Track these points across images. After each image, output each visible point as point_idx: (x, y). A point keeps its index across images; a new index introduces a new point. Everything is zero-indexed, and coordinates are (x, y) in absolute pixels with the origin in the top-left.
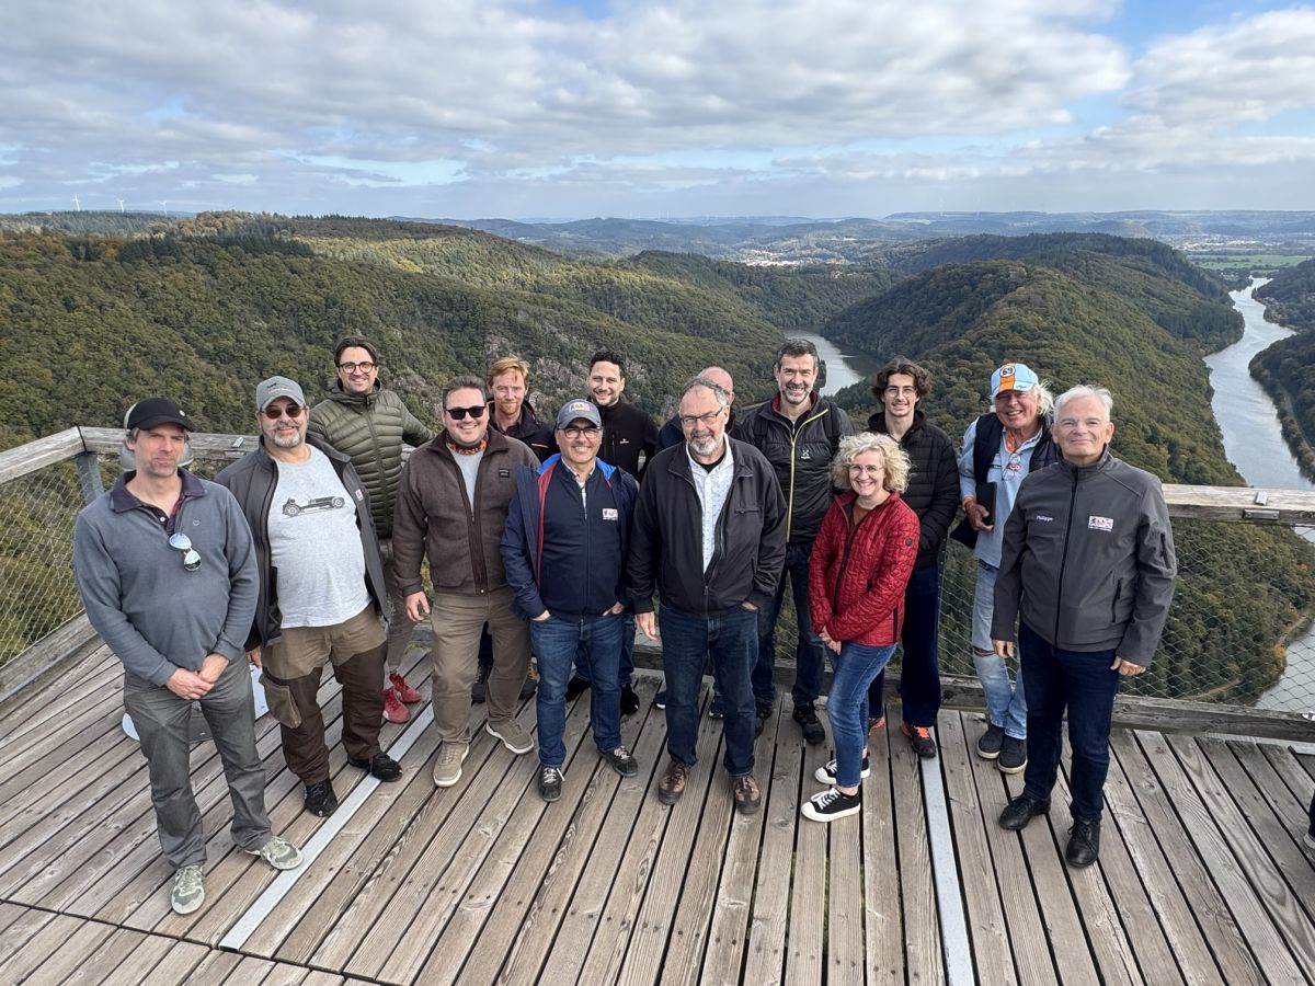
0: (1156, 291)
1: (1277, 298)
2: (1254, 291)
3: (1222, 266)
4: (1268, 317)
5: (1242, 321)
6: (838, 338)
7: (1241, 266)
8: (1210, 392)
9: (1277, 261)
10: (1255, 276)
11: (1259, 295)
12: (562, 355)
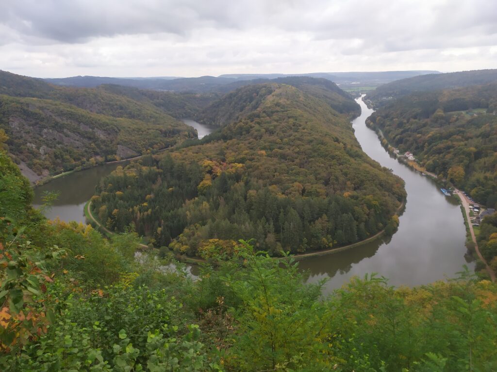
1: (371, 100)
2: (362, 98)
3: (350, 91)
5: (360, 108)
6: (202, 121)
7: (356, 90)
8: (353, 131)
9: (370, 88)
10: (362, 94)
11: (364, 100)
12: (57, 127)
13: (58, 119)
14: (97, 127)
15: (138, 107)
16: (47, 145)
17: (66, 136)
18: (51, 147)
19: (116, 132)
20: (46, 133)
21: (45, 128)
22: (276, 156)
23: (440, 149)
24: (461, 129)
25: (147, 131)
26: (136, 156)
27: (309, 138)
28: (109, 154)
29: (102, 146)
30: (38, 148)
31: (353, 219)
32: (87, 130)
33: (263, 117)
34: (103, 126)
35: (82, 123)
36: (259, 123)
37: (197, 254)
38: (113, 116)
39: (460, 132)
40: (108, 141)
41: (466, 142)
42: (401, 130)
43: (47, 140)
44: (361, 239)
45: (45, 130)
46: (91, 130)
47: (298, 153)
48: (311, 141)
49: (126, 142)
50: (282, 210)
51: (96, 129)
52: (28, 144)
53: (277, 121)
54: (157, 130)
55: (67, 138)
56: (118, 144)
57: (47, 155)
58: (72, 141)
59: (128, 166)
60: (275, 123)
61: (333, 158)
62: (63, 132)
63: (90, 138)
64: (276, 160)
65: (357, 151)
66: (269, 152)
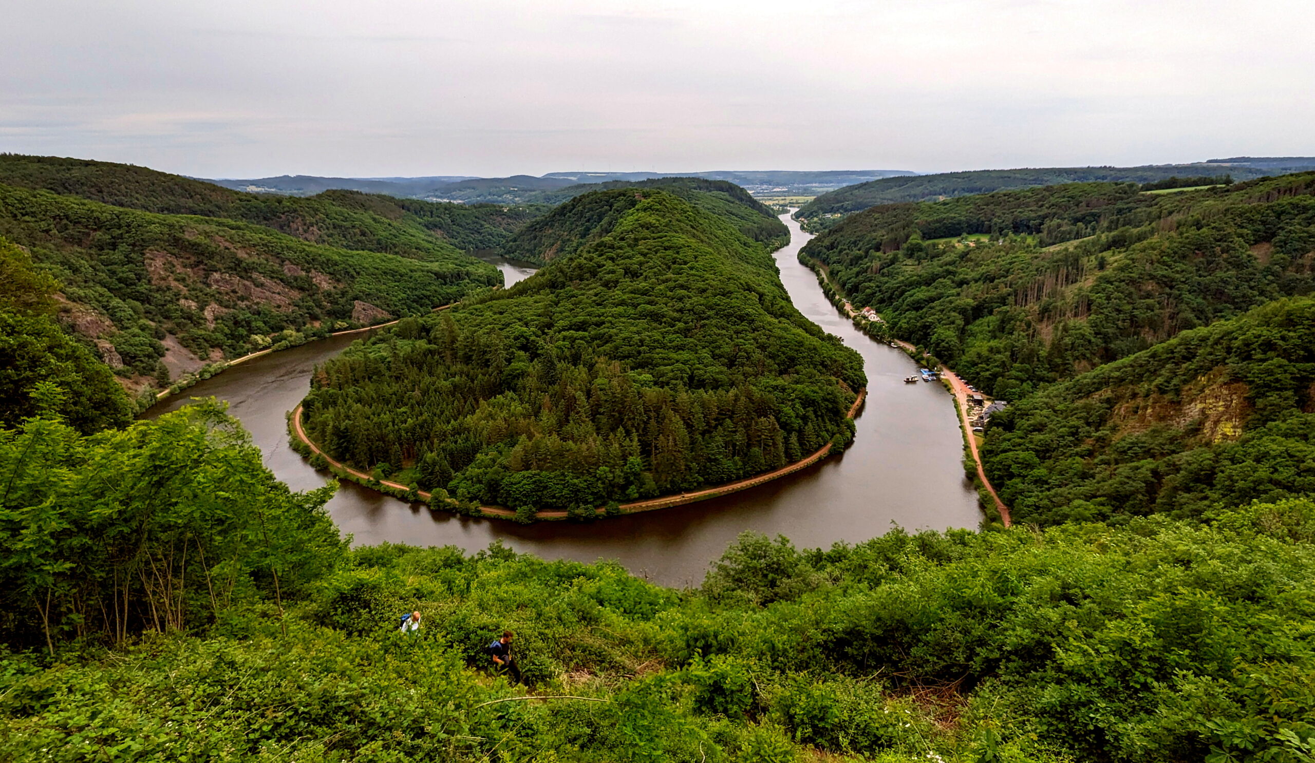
0: (734, 211)
1: (805, 218)
2: (792, 215)
3: (771, 203)
4: (802, 228)
5: (789, 232)
7: (781, 202)
8: (777, 271)
9: (802, 199)
10: (791, 207)
11: (797, 217)
12: (240, 268)
13: (241, 254)
14: (315, 269)
15: (394, 232)
16: (220, 303)
17: (257, 286)
18: (226, 307)
19: (353, 277)
20: (217, 281)
21: (216, 271)
22: (642, 316)
23: (918, 302)
24: (951, 268)
25: (410, 273)
26: (389, 321)
27: (701, 285)
28: (338, 318)
29: (325, 303)
30: (202, 309)
31: (777, 426)
32: (296, 274)
33: (620, 248)
34: (328, 266)
35: (287, 262)
36: (612, 259)
37: (499, 500)
38: (348, 247)
39: (949, 272)
40: (337, 294)
41: (959, 290)
42: (856, 269)
43: (219, 293)
44: (792, 462)
45: (216, 276)
46: (304, 273)
47: (681, 311)
48: (704, 291)
49: (369, 294)
50: (652, 414)
51: (313, 271)
52: (182, 301)
53: (645, 255)
54: (428, 271)
55: (259, 289)
56: (356, 298)
57: (220, 321)
58: (268, 293)
59: (373, 339)
60: (642, 258)
61: (741, 318)
62: (251, 277)
63: (302, 289)
64: (643, 323)
65: (782, 307)
66: (631, 311)
